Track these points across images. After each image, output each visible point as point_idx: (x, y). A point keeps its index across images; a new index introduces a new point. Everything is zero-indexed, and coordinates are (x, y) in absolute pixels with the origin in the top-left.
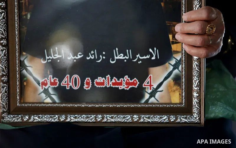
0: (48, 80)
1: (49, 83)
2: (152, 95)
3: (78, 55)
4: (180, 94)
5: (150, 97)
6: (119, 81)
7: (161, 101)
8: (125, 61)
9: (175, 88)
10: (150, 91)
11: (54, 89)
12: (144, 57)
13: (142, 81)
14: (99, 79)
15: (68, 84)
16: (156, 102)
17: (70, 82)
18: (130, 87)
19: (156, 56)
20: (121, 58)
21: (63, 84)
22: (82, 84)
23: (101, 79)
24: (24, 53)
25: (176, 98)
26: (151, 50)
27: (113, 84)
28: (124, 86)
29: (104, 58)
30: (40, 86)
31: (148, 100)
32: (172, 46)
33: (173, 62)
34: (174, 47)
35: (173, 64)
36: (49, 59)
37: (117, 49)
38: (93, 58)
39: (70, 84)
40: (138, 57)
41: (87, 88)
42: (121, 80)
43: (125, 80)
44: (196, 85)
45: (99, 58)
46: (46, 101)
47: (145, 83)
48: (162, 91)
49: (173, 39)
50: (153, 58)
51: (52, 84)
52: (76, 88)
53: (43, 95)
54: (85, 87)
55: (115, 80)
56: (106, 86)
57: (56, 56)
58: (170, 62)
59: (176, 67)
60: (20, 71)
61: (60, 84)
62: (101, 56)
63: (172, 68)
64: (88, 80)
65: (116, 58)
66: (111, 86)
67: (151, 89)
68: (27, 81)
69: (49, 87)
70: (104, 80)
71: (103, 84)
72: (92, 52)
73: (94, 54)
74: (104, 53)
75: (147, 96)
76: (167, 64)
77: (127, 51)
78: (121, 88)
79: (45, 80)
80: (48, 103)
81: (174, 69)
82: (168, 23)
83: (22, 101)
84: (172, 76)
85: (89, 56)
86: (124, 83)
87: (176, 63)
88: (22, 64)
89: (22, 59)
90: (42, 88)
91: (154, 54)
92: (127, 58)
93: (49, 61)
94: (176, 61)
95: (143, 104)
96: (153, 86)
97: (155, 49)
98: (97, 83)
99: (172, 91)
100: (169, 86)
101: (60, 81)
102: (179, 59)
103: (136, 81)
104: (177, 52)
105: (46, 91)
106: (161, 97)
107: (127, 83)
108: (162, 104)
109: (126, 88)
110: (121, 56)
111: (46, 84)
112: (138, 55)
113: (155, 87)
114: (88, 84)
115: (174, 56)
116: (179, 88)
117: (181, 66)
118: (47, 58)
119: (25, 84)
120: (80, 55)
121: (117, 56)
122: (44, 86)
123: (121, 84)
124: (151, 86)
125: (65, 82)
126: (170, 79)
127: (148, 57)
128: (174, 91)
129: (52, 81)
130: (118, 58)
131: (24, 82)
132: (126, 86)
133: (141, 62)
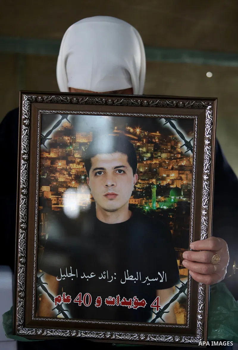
0: (62, 296)
1: (62, 299)
2: (159, 315)
3: (91, 275)
4: (185, 316)
5: (157, 317)
6: (128, 301)
7: (166, 322)
8: (135, 282)
9: (180, 310)
10: (157, 312)
11: (67, 305)
12: (153, 280)
13: (150, 302)
14: (110, 298)
15: (80, 302)
16: (162, 322)
17: (82, 300)
18: (138, 307)
19: (164, 279)
20: (131, 279)
21: (76, 300)
22: (94, 302)
23: (111, 298)
24: (41, 271)
25: (181, 320)
26: (159, 273)
27: (123, 303)
28: (132, 305)
29: (115, 278)
30: (54, 302)
31: (155, 320)
32: (179, 270)
33: (180, 285)
34: (181, 272)
35: (179, 287)
36: (64, 277)
37: (127, 271)
38: (104, 278)
39: (82, 302)
40: (147, 279)
41: (98, 305)
42: (131, 300)
43: (134, 300)
44: (200, 309)
45: (110, 279)
46: (58, 316)
47: (153, 304)
48: (169, 312)
49: (180, 264)
50: (161, 281)
51: (65, 300)
52: (87, 306)
53: (57, 311)
54: (96, 305)
55: (124, 299)
56: (116, 305)
57: (70, 275)
58: (177, 286)
59: (182, 290)
60: (36, 287)
61: (72, 301)
62: (112, 277)
63: (178, 290)
64: (99, 298)
65: (126, 279)
66: (121, 305)
67: (157, 310)
68: (43, 297)
69: (63, 303)
70: (114, 299)
71: (113, 302)
72: (104, 273)
73: (106, 274)
74: (115, 274)
75: (154, 316)
76: (174, 287)
77: (137, 273)
78: (130, 307)
79: (58, 297)
80: (60, 319)
81: (180, 292)
82: (176, 249)
83: (37, 316)
84: (178, 298)
85: (101, 277)
86: (133, 303)
87: (183, 286)
88: (38, 280)
89: (39, 276)
90: (56, 304)
91: (162, 277)
92: (137, 280)
93: (63, 279)
94: (182, 285)
95: (150, 323)
96: (160, 307)
97: (163, 272)
98: (108, 302)
99: (177, 312)
100: (175, 308)
101: (73, 298)
102: (185, 283)
103: (144, 302)
104: (184, 277)
105: (59, 307)
106: (167, 318)
107: (135, 303)
108: (167, 324)
109: (134, 307)
110: (131, 277)
111: (60, 301)
112: (147, 277)
113: (162, 308)
114: (99, 302)
115: (181, 280)
116: (184, 310)
117: (187, 289)
118: (62, 276)
119: (40, 299)
120: (93, 275)
121: (127, 278)
122: (57, 303)
123: (130, 304)
124: (158, 306)
125: (78, 299)
126: (176, 301)
127: (156, 280)
128: (180, 313)
129: (66, 298)
130: (128, 279)
131: (39, 297)
132: (134, 306)
133: (149, 284)
